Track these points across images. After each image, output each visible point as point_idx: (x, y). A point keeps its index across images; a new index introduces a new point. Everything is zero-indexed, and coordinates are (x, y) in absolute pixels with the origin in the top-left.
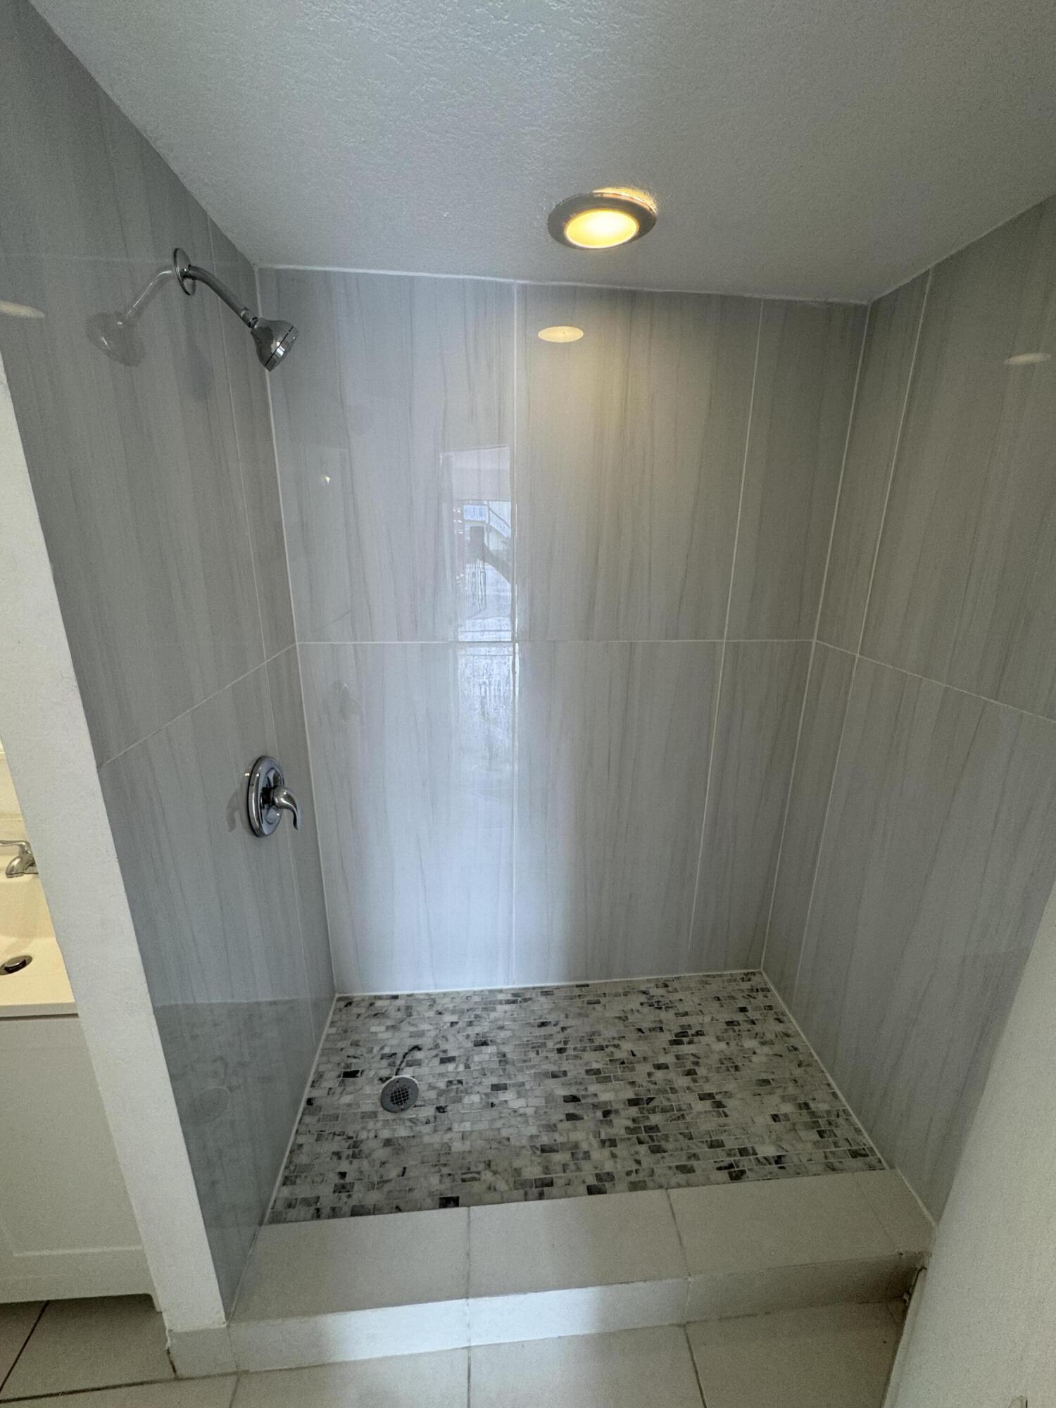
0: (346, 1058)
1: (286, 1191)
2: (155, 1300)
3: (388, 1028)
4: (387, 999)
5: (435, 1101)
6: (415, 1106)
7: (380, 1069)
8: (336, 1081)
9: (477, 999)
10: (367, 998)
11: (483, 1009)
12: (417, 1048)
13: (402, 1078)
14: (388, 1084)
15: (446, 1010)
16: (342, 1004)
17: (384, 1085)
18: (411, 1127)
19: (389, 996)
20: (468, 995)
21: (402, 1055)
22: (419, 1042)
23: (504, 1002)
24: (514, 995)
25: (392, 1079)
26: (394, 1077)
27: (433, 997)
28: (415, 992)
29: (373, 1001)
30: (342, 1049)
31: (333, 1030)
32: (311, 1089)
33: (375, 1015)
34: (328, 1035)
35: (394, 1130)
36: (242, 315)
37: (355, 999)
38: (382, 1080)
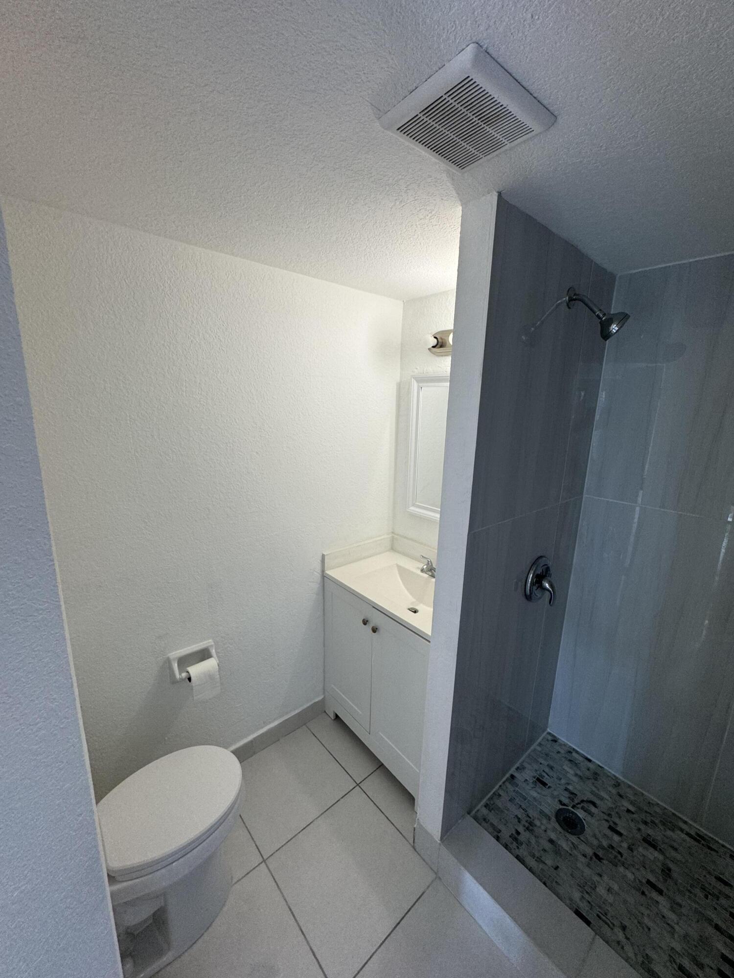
0: (542, 771)
1: (485, 811)
2: (416, 801)
3: (576, 775)
4: (582, 757)
5: (595, 848)
6: (579, 838)
7: (562, 795)
8: (531, 778)
9: (658, 810)
10: (568, 746)
11: (661, 821)
12: (594, 804)
13: (576, 814)
14: (564, 809)
15: (627, 797)
16: (550, 738)
17: (561, 807)
18: (571, 847)
19: (585, 756)
20: (651, 801)
21: (580, 799)
22: (598, 802)
23: (685, 832)
24: (698, 835)
25: (568, 808)
26: (570, 808)
27: (619, 781)
28: (606, 768)
29: (572, 751)
30: (541, 764)
31: (539, 749)
32: (515, 770)
33: (570, 761)
34: (535, 750)
35: (559, 839)
36: (596, 314)
37: (559, 741)
38: (561, 802)
